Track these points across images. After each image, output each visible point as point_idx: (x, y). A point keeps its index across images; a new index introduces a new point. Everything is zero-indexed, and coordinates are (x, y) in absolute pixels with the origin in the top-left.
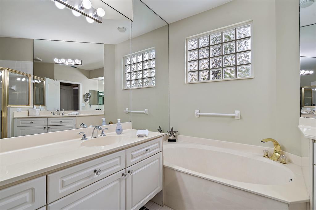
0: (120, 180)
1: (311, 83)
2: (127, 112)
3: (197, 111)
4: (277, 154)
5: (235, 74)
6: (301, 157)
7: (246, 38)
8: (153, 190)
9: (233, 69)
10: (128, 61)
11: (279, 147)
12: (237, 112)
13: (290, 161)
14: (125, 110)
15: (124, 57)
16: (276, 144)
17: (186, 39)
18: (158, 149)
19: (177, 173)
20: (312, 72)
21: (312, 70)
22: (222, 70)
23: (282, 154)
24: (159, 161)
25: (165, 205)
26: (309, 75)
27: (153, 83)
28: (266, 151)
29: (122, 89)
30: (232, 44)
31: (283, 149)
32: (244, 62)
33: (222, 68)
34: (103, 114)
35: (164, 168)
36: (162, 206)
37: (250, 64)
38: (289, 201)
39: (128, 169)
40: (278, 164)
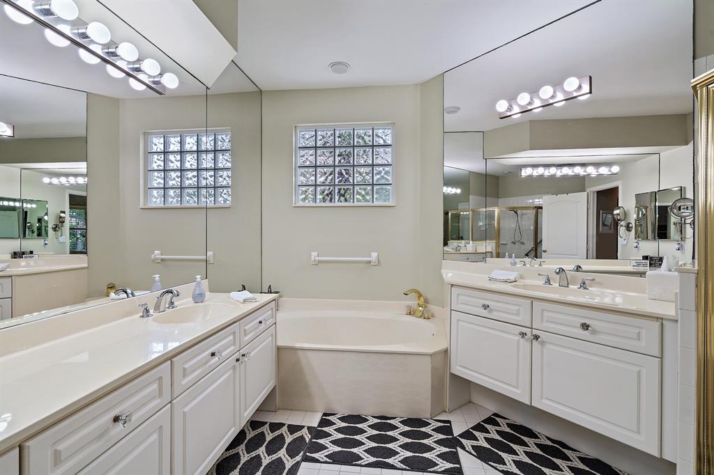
0: (234, 368)
1: (460, 204)
2: (157, 259)
3: (314, 254)
4: (420, 308)
5: (371, 197)
6: (443, 307)
7: (387, 146)
8: (266, 387)
9: (369, 188)
10: (158, 144)
11: (422, 299)
12: (374, 255)
13: (433, 316)
14: (153, 256)
15: (145, 133)
16: (420, 295)
17: (295, 127)
18: (271, 320)
19: (300, 353)
20: (459, 191)
21: (460, 188)
22: (354, 188)
23: (426, 307)
24: (272, 339)
25: (279, 409)
26: (456, 194)
27: (225, 198)
28: (409, 307)
29: (141, 205)
30: (368, 150)
31: (426, 301)
32: (383, 182)
33: (354, 185)
34: (86, 265)
35: (279, 349)
36: (276, 411)
37: (391, 184)
38: (431, 351)
39: (242, 352)
40: (422, 320)
